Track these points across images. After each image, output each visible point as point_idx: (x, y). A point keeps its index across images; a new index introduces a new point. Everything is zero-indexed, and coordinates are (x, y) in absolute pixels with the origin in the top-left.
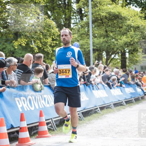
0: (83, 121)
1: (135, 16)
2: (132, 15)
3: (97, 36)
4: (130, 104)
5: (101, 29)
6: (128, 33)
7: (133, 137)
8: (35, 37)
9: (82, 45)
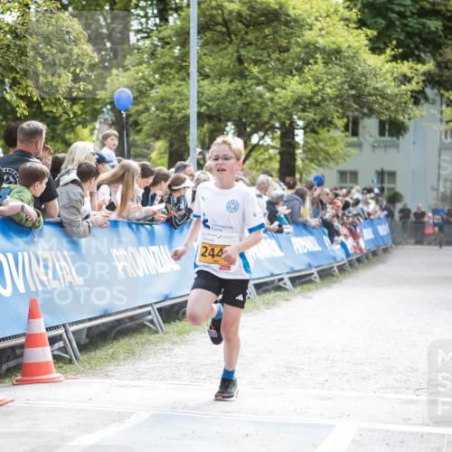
0: (161, 334)
1: (328, 16)
2: (320, 13)
3: (212, 74)
4: (305, 286)
5: (224, 52)
6: (306, 70)
7: (315, 388)
8: (20, 67)
9: (162, 100)
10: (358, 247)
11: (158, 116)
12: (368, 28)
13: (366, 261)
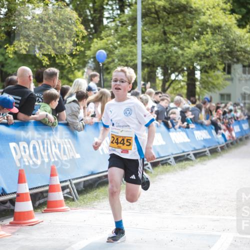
0: (123, 185)
1: (214, 7)
2: (209, 6)
3: (149, 41)
4: (202, 158)
5: (156, 28)
6: (202, 37)
7: (209, 214)
9: (122, 55)
10: (231, 136)
11: (119, 64)
12: (237, 13)
13: (236, 144)
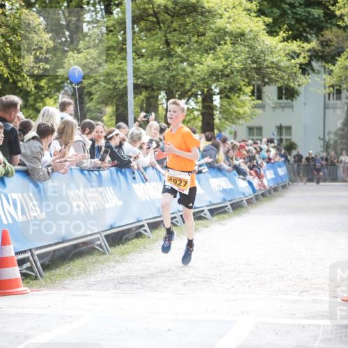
0: (108, 255)
1: (234, 7)
2: (227, 5)
4: (221, 216)
5: (155, 37)
6: (219, 49)
7: (224, 293)
9: (108, 75)
10: (262, 185)
11: (105, 87)
12: (266, 16)
13: (268, 195)
